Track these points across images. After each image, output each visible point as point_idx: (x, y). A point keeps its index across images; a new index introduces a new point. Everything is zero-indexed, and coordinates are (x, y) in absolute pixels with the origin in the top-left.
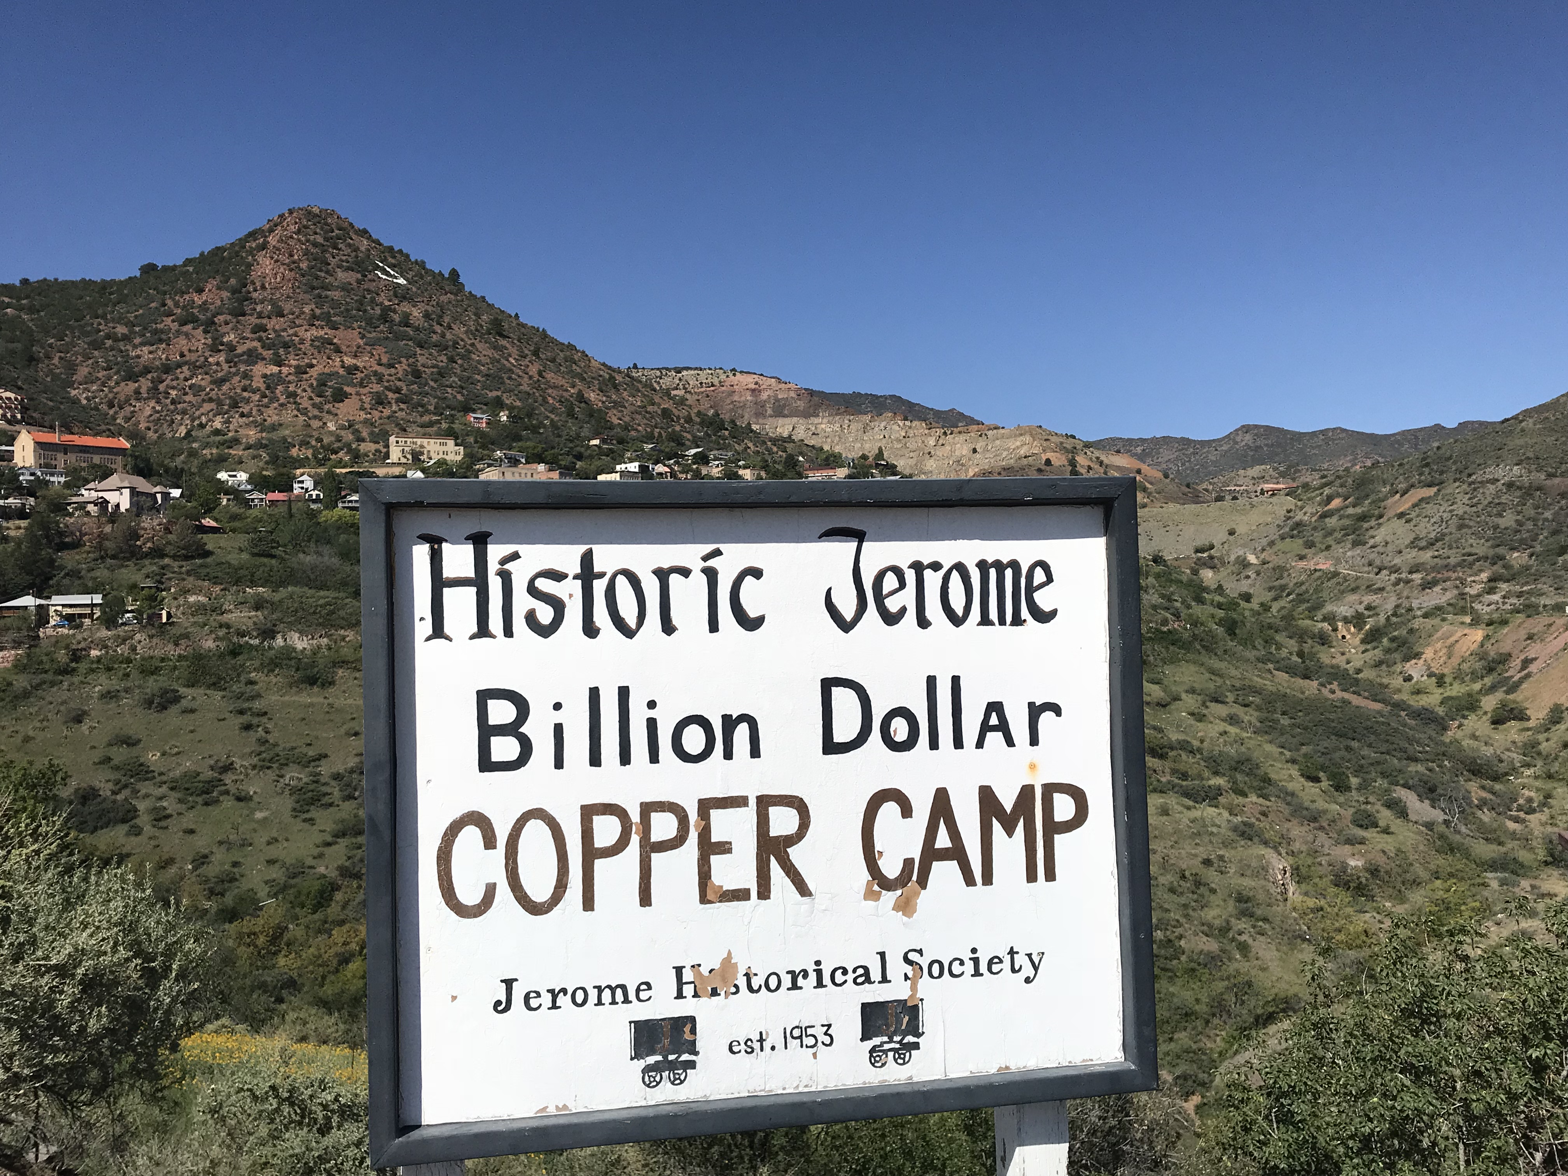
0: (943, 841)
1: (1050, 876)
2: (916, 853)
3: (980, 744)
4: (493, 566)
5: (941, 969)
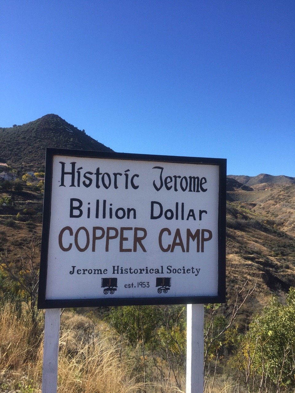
0: (178, 241)
1: (203, 251)
2: (171, 244)
3: (188, 219)
4: (76, 170)
5: (176, 271)
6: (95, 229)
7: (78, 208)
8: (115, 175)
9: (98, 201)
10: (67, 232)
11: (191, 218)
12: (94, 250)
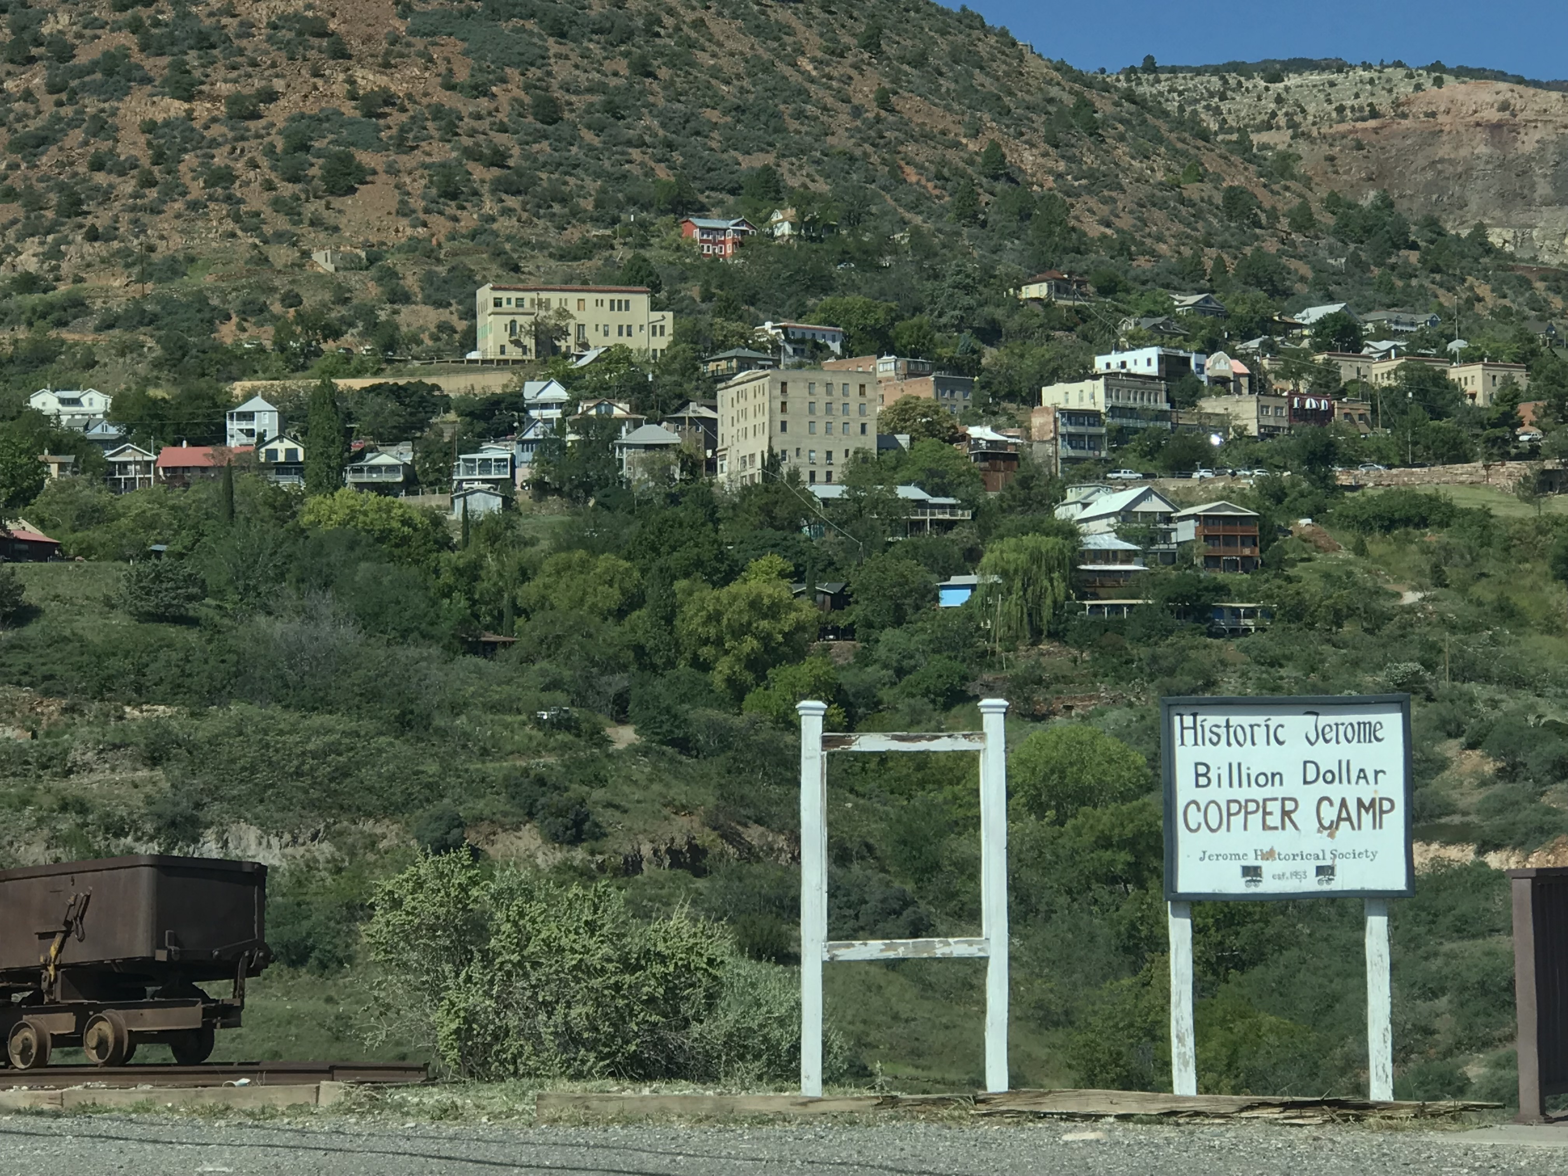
0: (1344, 814)
1: (1381, 827)
2: (1335, 819)
3: (1357, 783)
4: (1199, 723)
5: (1343, 856)
6: (1229, 802)
7: (1205, 775)
8: (1252, 726)
9: (1230, 765)
10: (1193, 807)
11: (1362, 781)
12: (1228, 829)
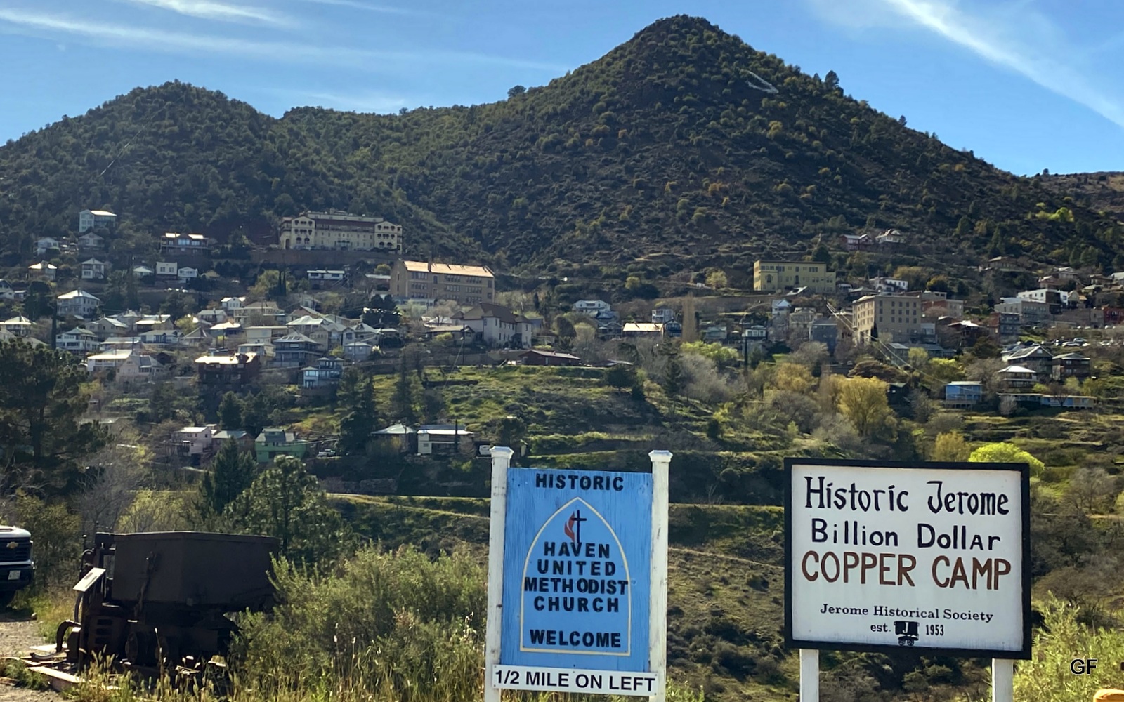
0: (959, 573)
1: (996, 588)
2: (951, 577)
3: (971, 548)
4: (825, 487)
6: (846, 554)
7: (822, 530)
8: (876, 492)
10: (812, 557)
11: (977, 547)
12: (846, 580)
